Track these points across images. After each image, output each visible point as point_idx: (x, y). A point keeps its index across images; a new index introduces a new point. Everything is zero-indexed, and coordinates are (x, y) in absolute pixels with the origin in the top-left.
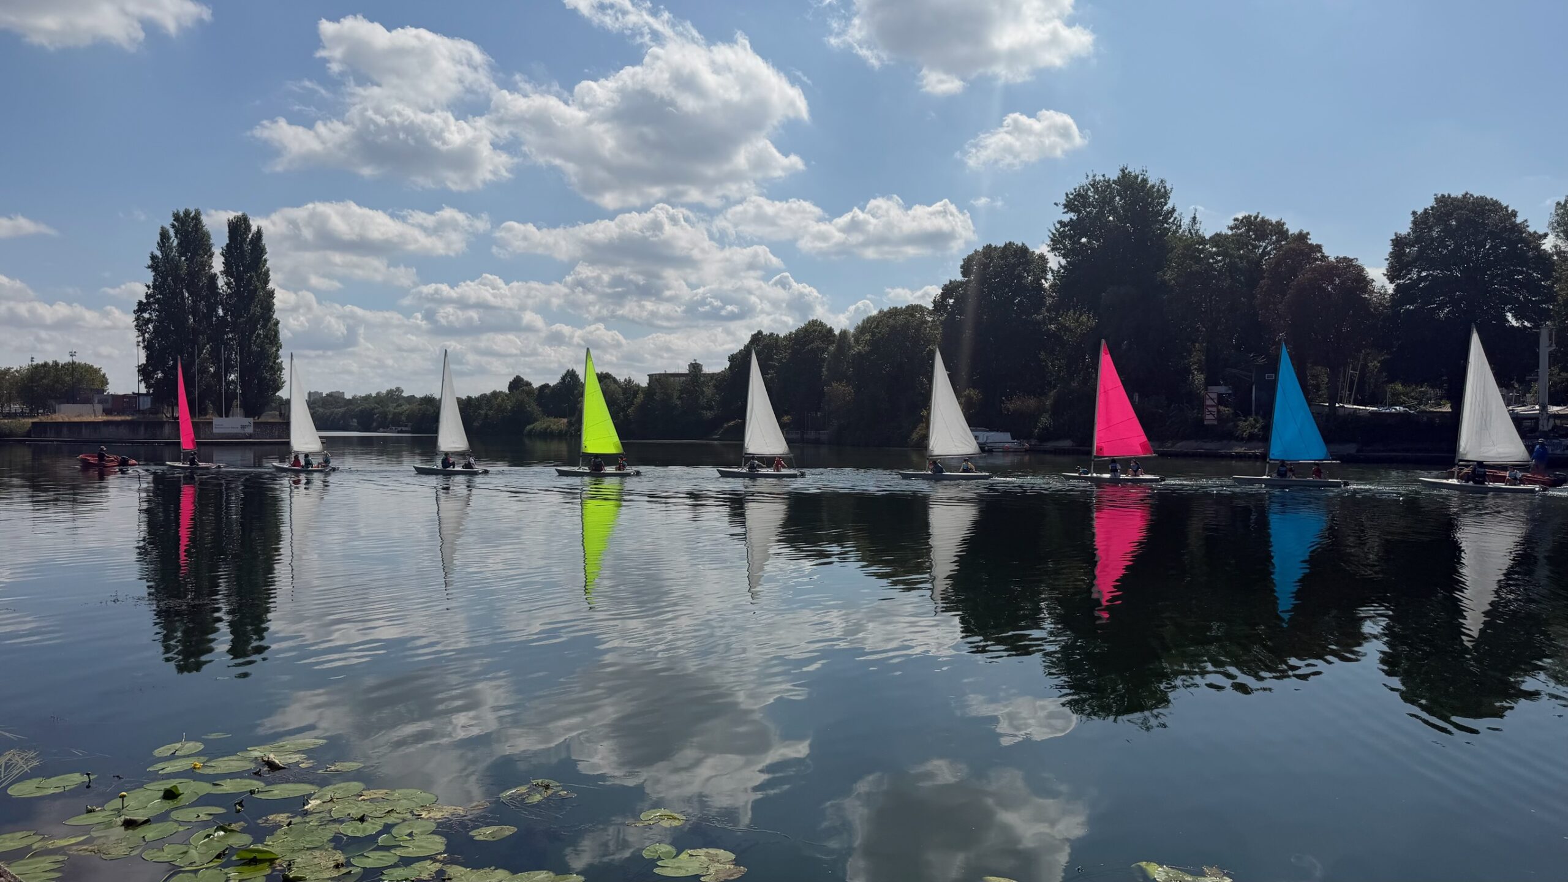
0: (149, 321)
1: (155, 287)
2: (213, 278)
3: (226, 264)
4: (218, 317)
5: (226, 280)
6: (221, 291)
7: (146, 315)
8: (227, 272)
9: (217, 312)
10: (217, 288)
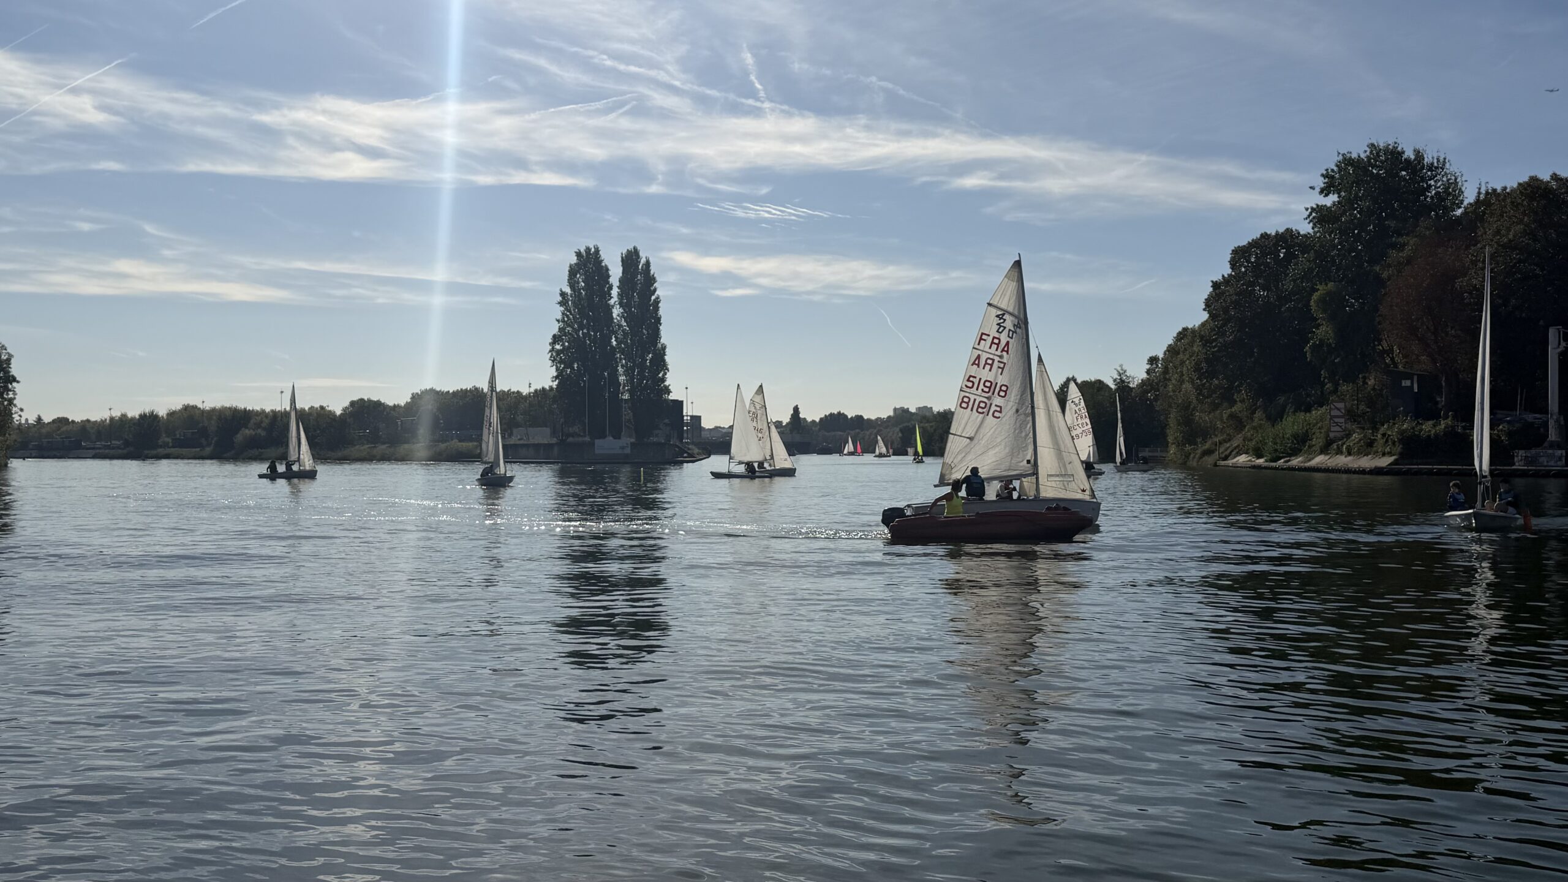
0: (558, 352)
1: (563, 321)
2: (609, 309)
3: (620, 295)
4: (612, 346)
5: (621, 310)
6: (615, 321)
7: (558, 347)
8: (621, 304)
9: (611, 342)
10: (612, 318)
